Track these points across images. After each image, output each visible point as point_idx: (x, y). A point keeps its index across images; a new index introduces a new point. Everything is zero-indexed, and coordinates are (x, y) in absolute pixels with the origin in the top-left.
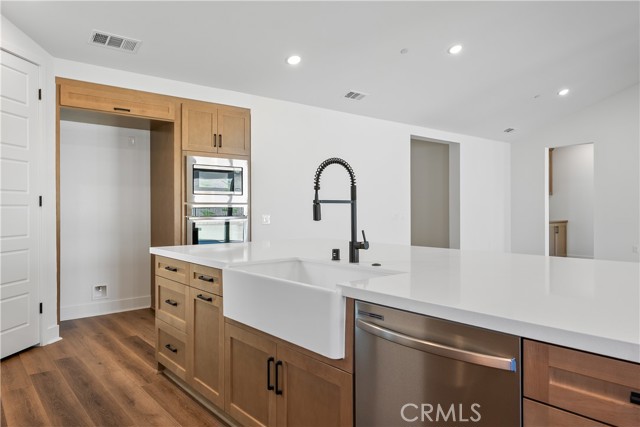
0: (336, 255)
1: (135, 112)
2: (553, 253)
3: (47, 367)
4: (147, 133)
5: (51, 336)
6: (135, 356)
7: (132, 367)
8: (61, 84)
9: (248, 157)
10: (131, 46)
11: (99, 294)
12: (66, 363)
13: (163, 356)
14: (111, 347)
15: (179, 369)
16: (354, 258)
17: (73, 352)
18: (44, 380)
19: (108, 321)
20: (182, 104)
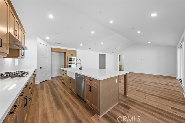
0: (80, 69)
1: (61, 51)
2: (119, 70)
3: (49, 82)
4: (63, 54)
5: (50, 79)
6: (60, 81)
7: (59, 82)
8: (52, 48)
9: (76, 57)
10: (60, 44)
11: (57, 74)
12: (52, 81)
13: (62, 80)
14: (57, 80)
15: (64, 82)
16: (81, 69)
17: (53, 80)
18: (49, 83)
19: (58, 77)
20: (67, 50)
